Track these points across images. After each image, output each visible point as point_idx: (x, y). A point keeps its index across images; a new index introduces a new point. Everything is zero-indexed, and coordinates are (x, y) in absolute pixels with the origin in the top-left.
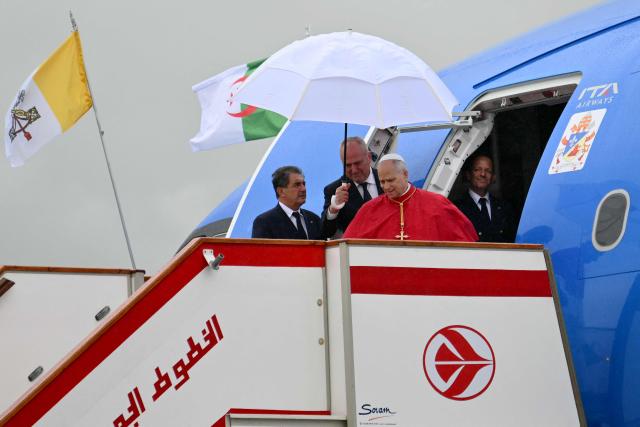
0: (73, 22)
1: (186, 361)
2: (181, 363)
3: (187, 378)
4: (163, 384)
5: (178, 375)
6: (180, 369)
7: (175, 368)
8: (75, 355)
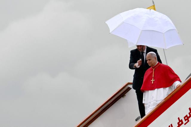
0: (153, 2)
1: (188, 116)
2: (186, 116)
3: (188, 121)
4: (180, 123)
5: (185, 120)
6: (186, 118)
7: (185, 118)
8: (151, 113)
